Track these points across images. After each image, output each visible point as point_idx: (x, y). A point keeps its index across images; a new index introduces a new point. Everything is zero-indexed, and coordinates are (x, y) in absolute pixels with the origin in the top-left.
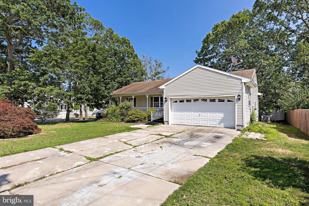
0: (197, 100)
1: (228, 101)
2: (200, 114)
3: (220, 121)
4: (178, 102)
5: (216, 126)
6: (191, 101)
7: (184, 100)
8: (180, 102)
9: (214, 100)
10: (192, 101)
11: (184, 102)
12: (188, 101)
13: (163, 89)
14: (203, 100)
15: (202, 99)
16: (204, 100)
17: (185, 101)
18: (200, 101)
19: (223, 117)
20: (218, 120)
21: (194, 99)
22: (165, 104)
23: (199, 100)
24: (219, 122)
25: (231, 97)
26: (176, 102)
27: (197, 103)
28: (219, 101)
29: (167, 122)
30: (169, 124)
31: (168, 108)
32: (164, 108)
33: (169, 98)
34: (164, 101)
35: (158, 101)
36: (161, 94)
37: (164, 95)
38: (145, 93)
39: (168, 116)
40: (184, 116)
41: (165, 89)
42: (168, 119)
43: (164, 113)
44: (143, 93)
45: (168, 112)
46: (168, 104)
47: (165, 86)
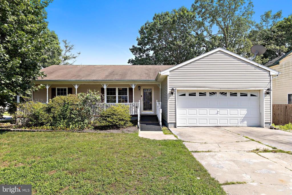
0: (214, 93)
1: (252, 95)
2: (219, 111)
3: (243, 119)
4: (187, 95)
5: (238, 125)
6: (206, 94)
7: (195, 93)
8: (190, 95)
9: (235, 94)
10: (208, 94)
11: (195, 95)
12: (202, 94)
14: (222, 93)
15: (220, 93)
16: (224, 94)
17: (197, 94)
18: (218, 94)
19: (247, 113)
20: (240, 118)
21: (210, 92)
22: (170, 98)
23: (216, 93)
24: (241, 120)
25: (254, 90)
26: (184, 95)
27: (214, 96)
28: (241, 96)
29: (173, 125)
30: (177, 127)
31: (175, 104)
32: (168, 103)
33: (176, 90)
34: (168, 93)
35: (115, 94)
36: (130, 84)
37: (168, 85)
38: (103, 80)
39: (176, 115)
40: (197, 115)
41: (169, 76)
42: (176, 119)
43: (168, 111)
44: (100, 80)
45: (175, 110)
46: (175, 99)
47: (170, 71)
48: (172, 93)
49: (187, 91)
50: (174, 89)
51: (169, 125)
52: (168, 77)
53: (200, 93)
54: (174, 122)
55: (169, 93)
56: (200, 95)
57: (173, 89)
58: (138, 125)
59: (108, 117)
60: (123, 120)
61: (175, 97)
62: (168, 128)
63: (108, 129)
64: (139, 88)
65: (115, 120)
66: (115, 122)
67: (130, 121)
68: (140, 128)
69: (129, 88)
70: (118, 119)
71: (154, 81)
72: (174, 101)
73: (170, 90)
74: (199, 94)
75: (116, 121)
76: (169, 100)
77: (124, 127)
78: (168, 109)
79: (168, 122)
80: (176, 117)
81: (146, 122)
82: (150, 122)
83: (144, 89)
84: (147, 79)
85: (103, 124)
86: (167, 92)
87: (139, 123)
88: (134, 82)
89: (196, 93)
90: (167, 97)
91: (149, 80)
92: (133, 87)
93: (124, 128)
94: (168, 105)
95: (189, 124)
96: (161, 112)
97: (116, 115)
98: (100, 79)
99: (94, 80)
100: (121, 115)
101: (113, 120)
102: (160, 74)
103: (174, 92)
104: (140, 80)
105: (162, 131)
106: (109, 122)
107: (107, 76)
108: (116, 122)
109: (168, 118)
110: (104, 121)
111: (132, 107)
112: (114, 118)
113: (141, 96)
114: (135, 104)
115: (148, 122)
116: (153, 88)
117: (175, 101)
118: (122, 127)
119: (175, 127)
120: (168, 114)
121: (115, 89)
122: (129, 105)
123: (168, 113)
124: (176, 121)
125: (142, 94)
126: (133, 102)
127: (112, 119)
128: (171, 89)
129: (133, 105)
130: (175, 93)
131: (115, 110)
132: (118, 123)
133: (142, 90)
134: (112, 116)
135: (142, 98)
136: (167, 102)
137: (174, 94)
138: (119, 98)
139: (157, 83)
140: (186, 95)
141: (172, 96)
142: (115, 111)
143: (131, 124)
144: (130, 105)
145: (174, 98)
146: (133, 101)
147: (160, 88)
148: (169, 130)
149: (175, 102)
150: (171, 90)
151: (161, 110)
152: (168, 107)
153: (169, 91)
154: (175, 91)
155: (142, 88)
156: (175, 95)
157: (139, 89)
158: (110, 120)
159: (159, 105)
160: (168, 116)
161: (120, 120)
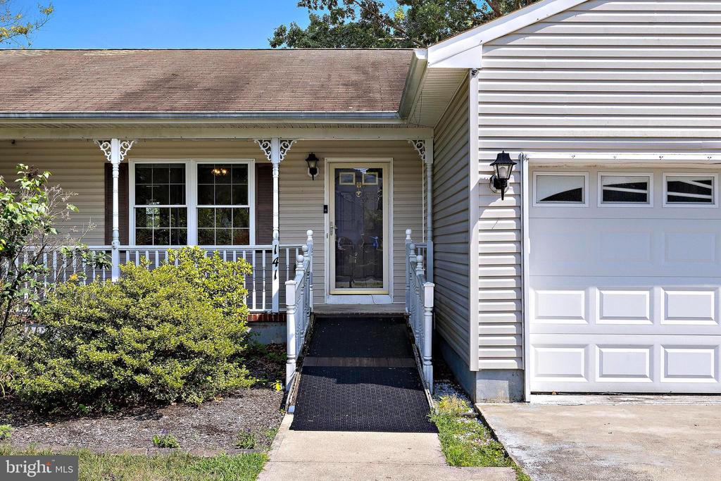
4: (593, 194)
6: (708, 192)
7: (643, 186)
8: (609, 196)
11: (643, 198)
12: (685, 190)
13: (469, 73)
17: (658, 191)
22: (487, 213)
26: (574, 196)
29: (505, 384)
30: (528, 397)
31: (519, 254)
32: (475, 248)
33: (526, 164)
34: (473, 184)
35: (180, 196)
36: (256, 136)
37: (475, 132)
38: (102, 117)
39: (520, 324)
40: (652, 319)
41: (481, 74)
42: (521, 347)
43: (475, 294)
44: (81, 117)
45: (520, 289)
46: (519, 219)
47: (487, 45)
48: (500, 184)
49: (593, 168)
50: (514, 156)
51: (481, 385)
52: (474, 84)
53: (672, 186)
54: (513, 364)
55: (480, 184)
56: (671, 199)
57: (503, 159)
58: (288, 379)
59: (90, 335)
60: (182, 353)
61: (519, 207)
62: (472, 404)
63: (83, 414)
64: (312, 165)
65: (128, 359)
66: (129, 373)
67: (231, 359)
68: (292, 408)
69: (257, 165)
70: (150, 348)
71: (392, 118)
72: (513, 236)
73: (487, 167)
74: (665, 193)
75: (136, 363)
76: (481, 224)
77: (194, 397)
78: (475, 283)
79: (472, 368)
80: (521, 336)
81: (339, 362)
82: (365, 362)
83: (337, 171)
84: (352, 110)
85: (47, 383)
86: (468, 176)
87: (291, 368)
88: (277, 126)
89: (651, 187)
90: (467, 209)
91: (361, 117)
92: (275, 158)
93: (194, 405)
94: (475, 260)
95: (603, 376)
96: (429, 301)
97: (137, 323)
98: (86, 107)
99: (48, 116)
100: (176, 323)
101: (115, 356)
102: (426, 63)
103: (512, 180)
104: (308, 117)
105: (432, 428)
106: (88, 367)
107: (130, 97)
108: (138, 371)
109: (475, 341)
110: (58, 362)
111: (269, 271)
112: (121, 342)
113: (326, 207)
114: (282, 251)
115: (350, 362)
116: (386, 163)
117: (520, 230)
118: (179, 400)
119: (519, 398)
120: (475, 317)
121: (180, 171)
122: (249, 258)
123: (475, 306)
124: (521, 358)
125: (329, 198)
126: (275, 242)
127: (111, 348)
128: (493, 155)
129: (274, 257)
130: (519, 184)
131: (137, 290)
132: (146, 372)
133: (326, 177)
134: (110, 330)
135: (329, 219)
136: (467, 243)
137: (510, 191)
138: (203, 217)
139: (409, 136)
140: (586, 195)
141: (499, 202)
142: (134, 296)
143: (237, 376)
144: (259, 259)
145: (512, 213)
146: (275, 233)
147: (428, 160)
148: (480, 417)
149: (520, 242)
150: (495, 163)
151: (429, 288)
152: (475, 271)
153: (479, 169)
154: (520, 173)
155: (330, 164)
156: (519, 196)
157: (313, 171)
158: (97, 356)
159: (420, 258)
160: (475, 329)
161: (163, 355)
